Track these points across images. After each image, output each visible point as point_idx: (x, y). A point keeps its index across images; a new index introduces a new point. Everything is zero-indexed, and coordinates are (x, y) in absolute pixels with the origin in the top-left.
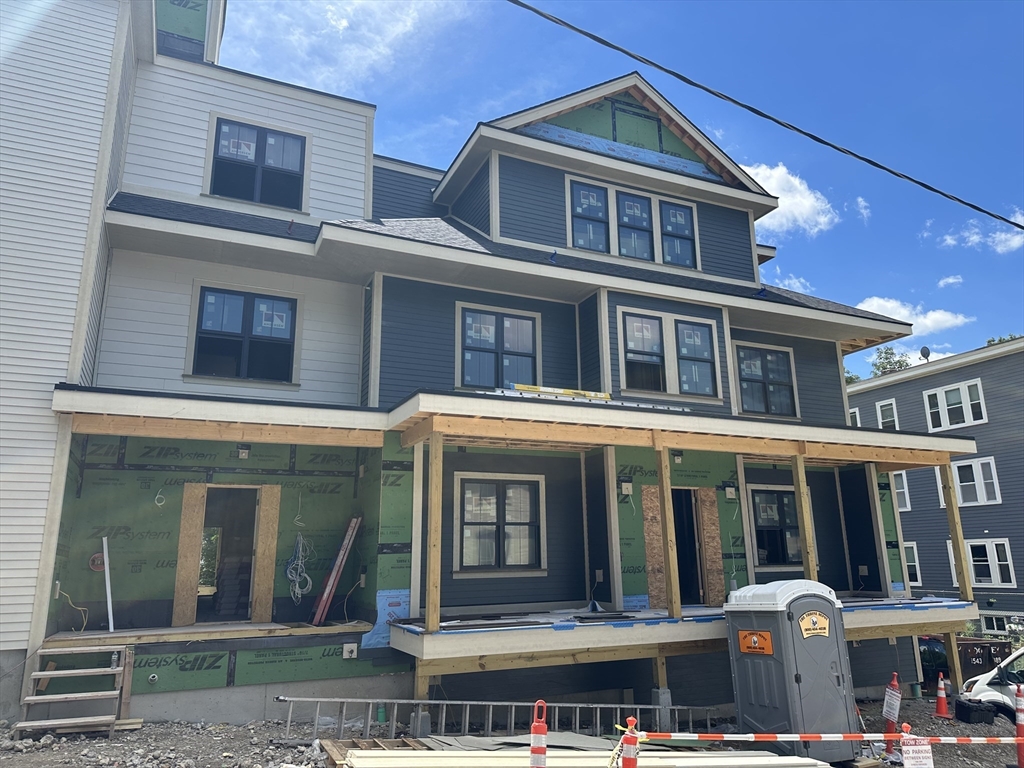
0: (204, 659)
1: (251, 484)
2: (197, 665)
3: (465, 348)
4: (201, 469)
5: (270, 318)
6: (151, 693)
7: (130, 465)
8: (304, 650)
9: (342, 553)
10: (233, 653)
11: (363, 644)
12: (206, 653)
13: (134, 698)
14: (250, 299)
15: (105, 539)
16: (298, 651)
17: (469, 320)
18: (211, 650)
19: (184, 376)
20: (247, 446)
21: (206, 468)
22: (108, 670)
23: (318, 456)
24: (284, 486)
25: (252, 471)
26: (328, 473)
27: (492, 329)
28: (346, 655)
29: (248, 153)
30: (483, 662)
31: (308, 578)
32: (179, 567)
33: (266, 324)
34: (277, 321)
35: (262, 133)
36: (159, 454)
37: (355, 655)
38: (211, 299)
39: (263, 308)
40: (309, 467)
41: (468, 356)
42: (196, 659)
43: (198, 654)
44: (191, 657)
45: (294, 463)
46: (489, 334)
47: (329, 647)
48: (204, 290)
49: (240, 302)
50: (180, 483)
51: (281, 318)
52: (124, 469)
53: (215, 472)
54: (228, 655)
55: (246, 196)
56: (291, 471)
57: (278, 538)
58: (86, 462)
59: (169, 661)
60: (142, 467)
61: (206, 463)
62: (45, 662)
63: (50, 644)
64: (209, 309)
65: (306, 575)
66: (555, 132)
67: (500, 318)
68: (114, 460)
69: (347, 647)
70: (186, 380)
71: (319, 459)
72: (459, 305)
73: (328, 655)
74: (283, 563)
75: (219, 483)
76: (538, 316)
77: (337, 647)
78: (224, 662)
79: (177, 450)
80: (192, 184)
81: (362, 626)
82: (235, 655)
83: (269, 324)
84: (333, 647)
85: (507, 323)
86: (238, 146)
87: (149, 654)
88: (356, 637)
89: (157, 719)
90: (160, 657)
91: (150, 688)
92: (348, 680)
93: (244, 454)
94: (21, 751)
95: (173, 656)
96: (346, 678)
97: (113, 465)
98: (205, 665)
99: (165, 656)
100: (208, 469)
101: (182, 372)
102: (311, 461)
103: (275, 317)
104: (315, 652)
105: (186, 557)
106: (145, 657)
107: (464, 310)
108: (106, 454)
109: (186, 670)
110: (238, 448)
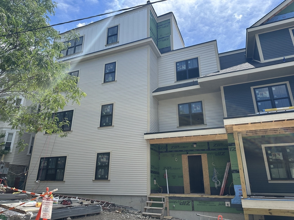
0: (185, 202)
1: (198, 154)
2: (184, 204)
3: (257, 102)
4: (185, 151)
5: (196, 108)
6: (174, 210)
7: (169, 151)
8: (213, 202)
9: (225, 173)
10: (193, 201)
11: (232, 202)
12: (186, 201)
13: (170, 211)
14: (190, 104)
15: (166, 170)
16: (211, 202)
17: (257, 92)
18: (187, 200)
19: (177, 127)
20: (195, 143)
21: (186, 150)
22: (161, 202)
23: (216, 144)
24: (208, 154)
25: (198, 150)
26: (220, 149)
27: (268, 92)
28: (226, 205)
29: (184, 67)
30: (271, 211)
31: (219, 181)
32: (184, 178)
33: (195, 110)
34: (198, 108)
35: (186, 62)
36: (175, 148)
37: (229, 206)
38: (181, 107)
39: (193, 105)
40: (214, 148)
41: (259, 104)
42: (183, 202)
43: (184, 201)
44: (182, 201)
45: (209, 147)
46: (267, 94)
47: (221, 202)
48: (179, 105)
49: (187, 106)
50: (181, 155)
51: (198, 107)
52: (168, 152)
53: (188, 151)
54: (191, 202)
55: (185, 78)
56: (209, 149)
57: (209, 169)
58: (160, 151)
59: (177, 202)
60: (171, 151)
61: (186, 149)
62: (150, 199)
63: (151, 195)
64: (181, 109)
65: (218, 180)
66: (281, 17)
67: (270, 88)
68: (165, 150)
69: (226, 203)
70: (178, 128)
71: (216, 145)
72: (252, 88)
73: (221, 205)
74: (211, 177)
75: (190, 154)
76: (287, 83)
77: (224, 202)
78: (190, 203)
79: (179, 146)
80: (172, 80)
81: (230, 197)
82: (193, 202)
83: (196, 109)
84: (222, 202)
85: (274, 89)
86: (181, 67)
87: (172, 199)
88: (230, 200)
89: (176, 217)
90: (175, 200)
91: (173, 209)
92: (229, 214)
93: (195, 146)
94: (141, 219)
95: (178, 201)
96: (228, 213)
97: (165, 151)
98: (186, 204)
99: (176, 200)
100: (187, 151)
101: (177, 126)
102: (214, 146)
103: (197, 107)
104: (217, 203)
105: (185, 175)
106: (171, 200)
107: (254, 89)
108: (164, 149)
109: (181, 205)
110: (193, 144)
